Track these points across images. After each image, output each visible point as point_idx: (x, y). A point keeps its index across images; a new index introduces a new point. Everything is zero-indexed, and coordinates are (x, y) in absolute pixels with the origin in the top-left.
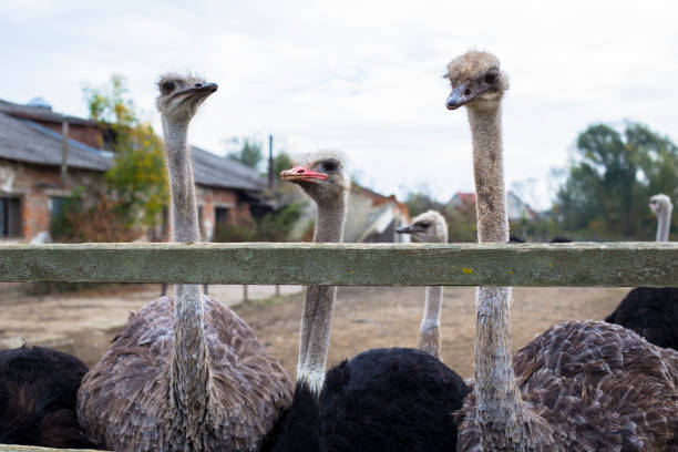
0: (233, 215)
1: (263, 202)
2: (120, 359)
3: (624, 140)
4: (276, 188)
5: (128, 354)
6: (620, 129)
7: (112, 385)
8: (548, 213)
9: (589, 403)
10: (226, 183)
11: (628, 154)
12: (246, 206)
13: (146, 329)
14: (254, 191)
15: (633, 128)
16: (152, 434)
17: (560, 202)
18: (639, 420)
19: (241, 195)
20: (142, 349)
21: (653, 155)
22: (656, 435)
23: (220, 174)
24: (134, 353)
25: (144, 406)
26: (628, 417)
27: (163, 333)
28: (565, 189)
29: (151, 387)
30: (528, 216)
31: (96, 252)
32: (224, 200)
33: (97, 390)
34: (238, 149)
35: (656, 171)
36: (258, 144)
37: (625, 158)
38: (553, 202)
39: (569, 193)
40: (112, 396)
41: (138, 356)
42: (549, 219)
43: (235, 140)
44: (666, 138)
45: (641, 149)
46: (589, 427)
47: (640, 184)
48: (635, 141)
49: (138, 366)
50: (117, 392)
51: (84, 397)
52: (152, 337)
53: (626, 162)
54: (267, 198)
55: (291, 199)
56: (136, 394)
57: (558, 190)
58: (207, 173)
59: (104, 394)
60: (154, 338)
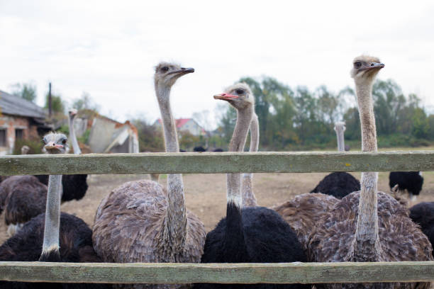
0: (26, 133)
1: (45, 125)
2: (117, 217)
3: (262, 87)
4: (53, 117)
5: (122, 214)
6: (260, 81)
7: (118, 231)
8: (215, 132)
9: (389, 231)
10: (22, 113)
11: (264, 96)
12: (35, 128)
13: (129, 201)
14: (40, 119)
15: (267, 80)
16: (151, 256)
17: (223, 125)
18: (412, 238)
19: (32, 121)
20: (130, 211)
21: (280, 97)
22: (421, 245)
23: (17, 108)
24: (126, 214)
25: (142, 242)
26: (407, 237)
27: (144, 202)
28: (226, 118)
29: (144, 230)
30: (203, 134)
31: (151, 158)
32: (21, 124)
33: (109, 235)
34: (20, 90)
35: (281, 107)
36: (33, 87)
37: (263, 98)
38: (218, 125)
39: (229, 120)
40: (120, 238)
41: (129, 215)
42: (217, 135)
43: (18, 85)
44: (287, 86)
45: (271, 93)
46: (393, 242)
47: (270, 114)
48: (269, 88)
49: (132, 220)
50: (123, 236)
51: (99, 239)
52: (136, 204)
53: (263, 102)
54: (48, 123)
55: (63, 123)
56: (135, 236)
57: (221, 117)
58: (9, 106)
59: (114, 237)
60: (138, 205)
